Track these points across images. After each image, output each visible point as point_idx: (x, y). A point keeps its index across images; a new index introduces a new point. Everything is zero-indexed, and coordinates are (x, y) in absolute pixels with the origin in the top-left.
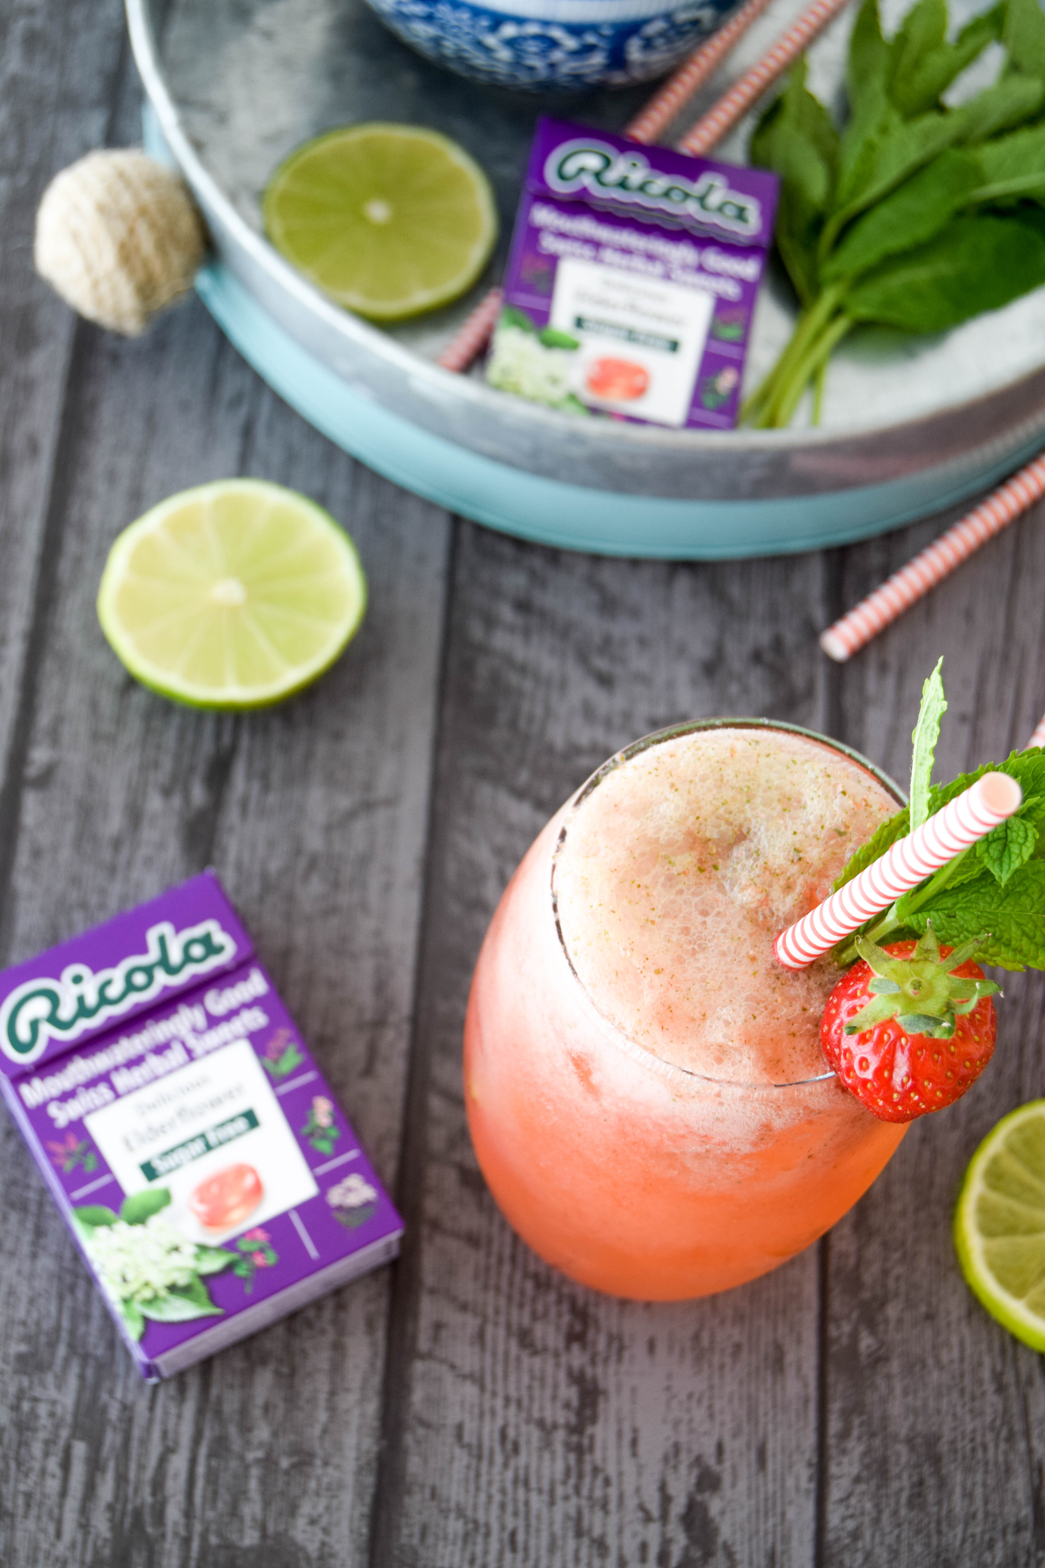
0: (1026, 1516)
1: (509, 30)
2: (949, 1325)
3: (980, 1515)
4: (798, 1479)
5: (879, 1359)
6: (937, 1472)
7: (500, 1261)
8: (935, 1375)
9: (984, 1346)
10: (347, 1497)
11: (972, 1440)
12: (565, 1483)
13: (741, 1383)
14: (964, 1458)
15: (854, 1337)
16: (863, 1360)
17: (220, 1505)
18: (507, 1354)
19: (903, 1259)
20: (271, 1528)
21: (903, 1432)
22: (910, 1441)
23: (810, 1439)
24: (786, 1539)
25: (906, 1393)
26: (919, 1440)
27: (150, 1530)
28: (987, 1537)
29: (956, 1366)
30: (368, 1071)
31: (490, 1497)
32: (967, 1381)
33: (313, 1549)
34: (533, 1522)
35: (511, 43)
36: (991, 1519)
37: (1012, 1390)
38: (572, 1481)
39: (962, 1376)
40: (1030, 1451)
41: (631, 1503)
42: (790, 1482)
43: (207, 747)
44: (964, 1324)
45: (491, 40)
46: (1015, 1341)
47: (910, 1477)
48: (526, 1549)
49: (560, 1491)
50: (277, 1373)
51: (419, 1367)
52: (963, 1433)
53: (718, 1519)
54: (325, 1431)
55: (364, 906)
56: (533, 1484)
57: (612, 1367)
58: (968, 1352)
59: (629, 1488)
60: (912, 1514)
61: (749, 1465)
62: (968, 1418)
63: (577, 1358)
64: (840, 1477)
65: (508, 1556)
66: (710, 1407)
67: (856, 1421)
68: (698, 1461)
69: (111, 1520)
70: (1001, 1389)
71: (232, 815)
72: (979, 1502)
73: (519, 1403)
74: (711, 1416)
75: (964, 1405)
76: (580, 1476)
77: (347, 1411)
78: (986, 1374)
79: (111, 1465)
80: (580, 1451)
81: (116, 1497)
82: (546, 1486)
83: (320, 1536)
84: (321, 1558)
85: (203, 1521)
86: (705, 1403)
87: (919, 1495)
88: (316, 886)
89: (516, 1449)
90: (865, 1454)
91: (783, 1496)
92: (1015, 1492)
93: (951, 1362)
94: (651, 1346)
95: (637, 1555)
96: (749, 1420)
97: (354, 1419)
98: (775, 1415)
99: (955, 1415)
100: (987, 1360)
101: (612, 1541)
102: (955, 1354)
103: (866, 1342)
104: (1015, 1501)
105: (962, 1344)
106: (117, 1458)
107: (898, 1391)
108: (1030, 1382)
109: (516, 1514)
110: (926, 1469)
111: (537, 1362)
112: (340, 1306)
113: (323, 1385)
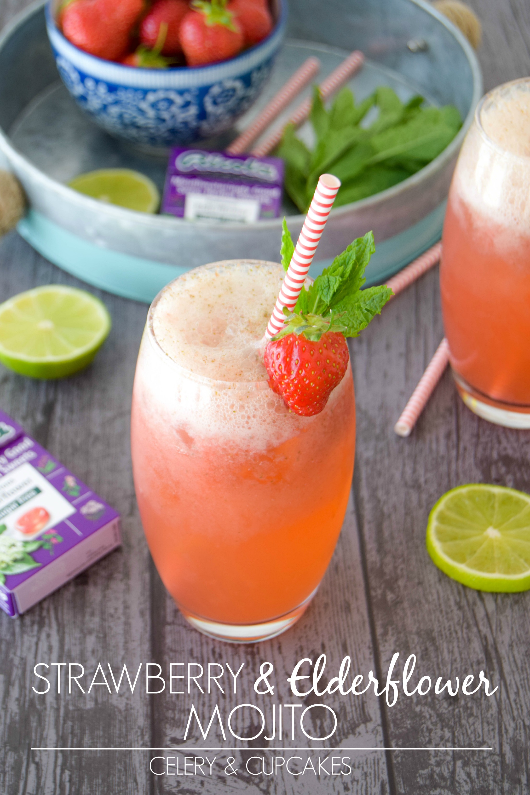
0: (482, 658)
1: (151, 97)
2: (430, 586)
3: (458, 660)
4: (364, 654)
5: (397, 602)
6: (434, 644)
8: (426, 606)
9: (449, 592)
11: (450, 630)
12: (247, 668)
13: (330, 619)
14: (446, 637)
15: (384, 595)
16: (390, 603)
19: (404, 561)
20: (100, 700)
21: (414, 630)
22: (418, 634)
23: (368, 637)
25: (413, 614)
26: (423, 633)
27: (38, 707)
28: (463, 668)
29: (436, 601)
32: (443, 607)
33: (122, 707)
35: (154, 105)
36: (464, 661)
37: (466, 608)
38: (251, 666)
39: (440, 605)
40: (479, 631)
41: (281, 673)
42: (360, 656)
43: (42, 400)
44: (438, 585)
45: (144, 106)
46: (464, 587)
47: (421, 648)
49: (245, 671)
50: (97, 637)
51: (168, 628)
52: (444, 628)
54: (123, 658)
56: (231, 670)
58: (442, 595)
59: (279, 666)
60: (424, 663)
61: (339, 651)
62: (446, 621)
64: (386, 651)
66: (316, 630)
67: (390, 629)
68: (313, 652)
69: (19, 705)
70: (460, 608)
71: (56, 424)
72: (457, 654)
74: (317, 633)
75: (443, 617)
76: (254, 664)
77: (134, 649)
78: (452, 603)
79: (17, 683)
80: (253, 655)
81: (20, 695)
83: (125, 701)
84: (127, 710)
85: (65, 701)
86: (313, 629)
87: (426, 654)
88: (99, 447)
89: (221, 656)
90: (396, 641)
91: (358, 662)
92: (474, 649)
93: (434, 600)
95: (287, 694)
96: (336, 633)
97: (138, 652)
98: (349, 630)
99: (439, 621)
100: (451, 598)
102: (435, 596)
103: (390, 596)
104: (474, 652)
105: (438, 592)
106: (20, 680)
107: (409, 614)
108: (475, 604)
110: (428, 644)
112: (126, 607)
113: (121, 640)
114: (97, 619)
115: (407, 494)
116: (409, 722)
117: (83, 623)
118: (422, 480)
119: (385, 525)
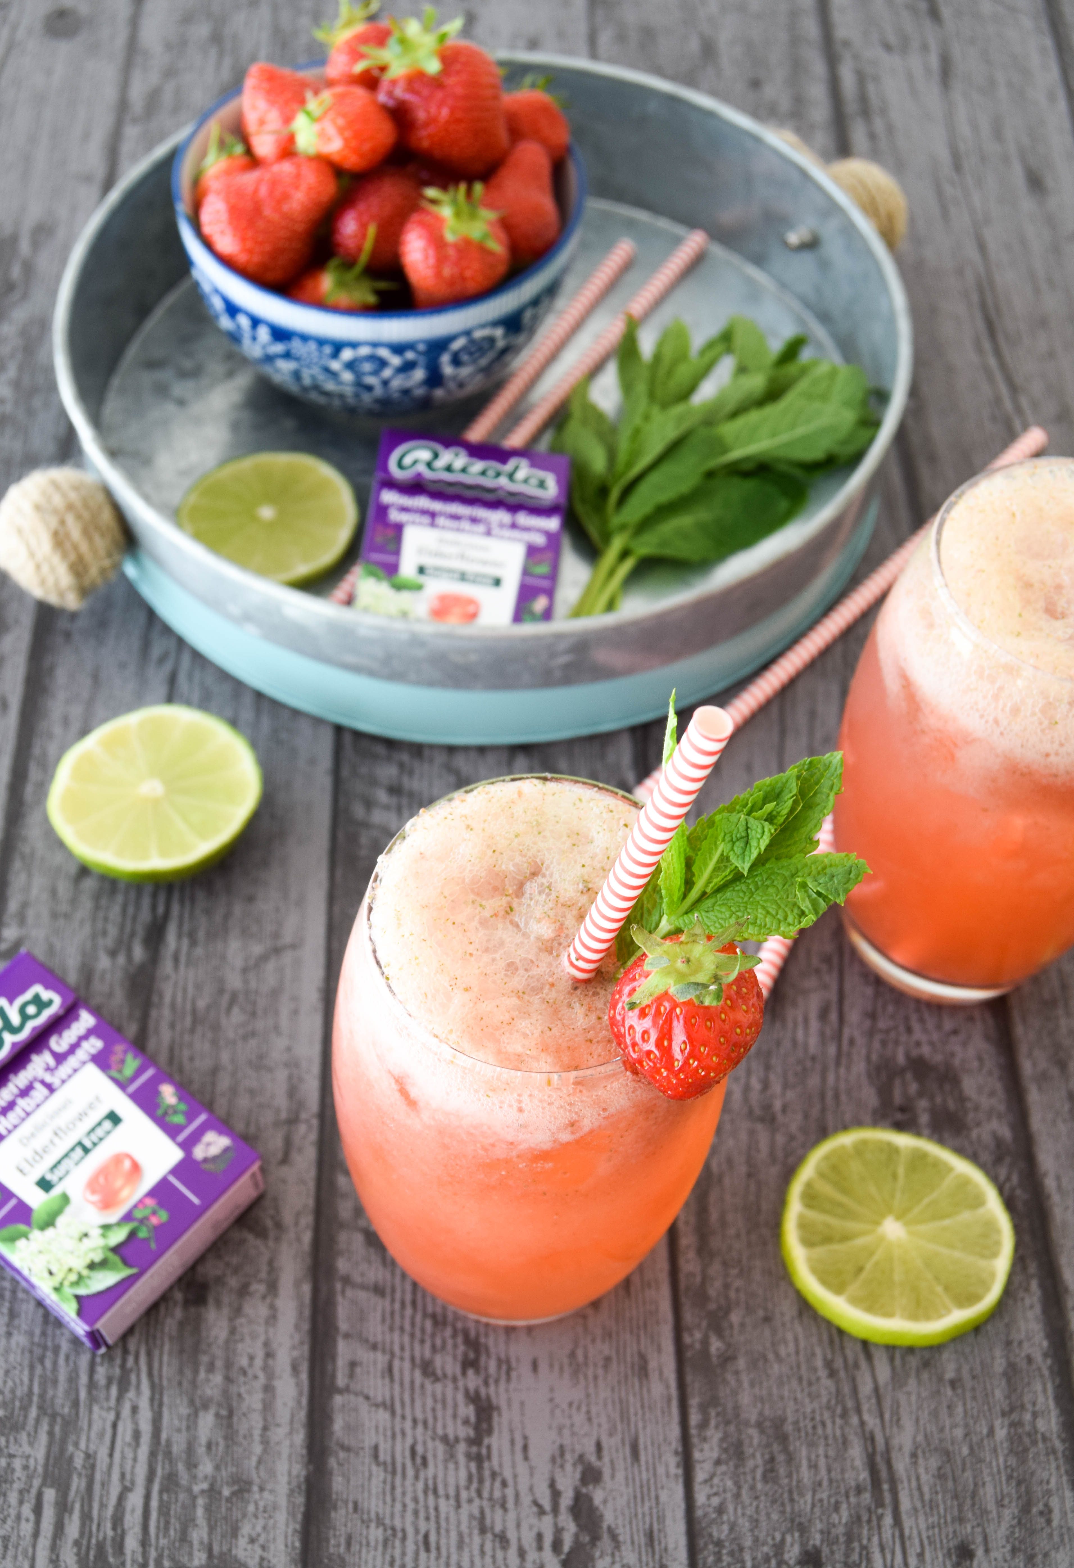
0: (865, 1479)
1: (347, 354)
2: (784, 1325)
3: (825, 1483)
4: (667, 1466)
5: (727, 1359)
6: (785, 1450)
7: (403, 1306)
8: (776, 1367)
9: (814, 1340)
10: (281, 1517)
11: (813, 1419)
12: (468, 1488)
13: (613, 1390)
14: (807, 1434)
15: (705, 1342)
16: (714, 1360)
17: (172, 1532)
18: (412, 1382)
19: (741, 1274)
20: (216, 1549)
21: (753, 1418)
22: (759, 1425)
23: (675, 1431)
24: (661, 1519)
25: (752, 1385)
26: (768, 1424)
27: (111, 1559)
28: (833, 1500)
29: (793, 1358)
30: (285, 1160)
31: (404, 1506)
32: (804, 1371)
34: (443, 1524)
35: (350, 365)
36: (835, 1484)
37: (842, 1374)
38: (475, 1485)
39: (799, 1366)
40: (862, 1423)
41: (526, 1500)
42: (661, 1470)
43: (145, 915)
44: (796, 1323)
45: (335, 365)
46: (841, 1332)
47: (763, 1455)
48: (438, 1548)
49: (464, 1495)
50: (217, 1415)
51: (338, 1400)
52: (804, 1413)
53: (601, 1507)
54: (260, 1462)
55: (277, 1028)
56: (441, 1491)
57: (502, 1386)
58: (802, 1345)
59: (523, 1488)
60: (768, 1487)
61: (625, 1459)
62: (807, 1400)
63: (472, 1381)
64: (704, 1461)
65: (423, 1555)
66: (588, 1412)
67: (713, 1413)
68: (581, 1458)
69: (78, 1554)
70: (832, 1373)
71: (167, 966)
72: (823, 1472)
73: (425, 1424)
74: (590, 1419)
75: (802, 1391)
76: (481, 1481)
77: (278, 1443)
78: (819, 1362)
79: (77, 1506)
80: (479, 1459)
81: (82, 1534)
82: (452, 1492)
83: (259, 1551)
85: (157, 1548)
86: (584, 1409)
87: (772, 1470)
88: (237, 1016)
89: (425, 1463)
90: (722, 1440)
91: (655, 1483)
92: (853, 1460)
93: (789, 1355)
94: (535, 1366)
95: (534, 1545)
96: (622, 1421)
97: (285, 1450)
98: (644, 1414)
99: (796, 1399)
100: (818, 1351)
101: (512, 1535)
102: (791, 1348)
103: (716, 1345)
104: (853, 1468)
105: (796, 1340)
106: (82, 1500)
107: (746, 1384)
108: (856, 1366)
109: (427, 1519)
110: (776, 1448)
111: (438, 1387)
112: (269, 1355)
113: (256, 1421)
114: (218, 1378)
115: (752, 1133)
117: (194, 1383)
118: (778, 1105)
119: (713, 1197)
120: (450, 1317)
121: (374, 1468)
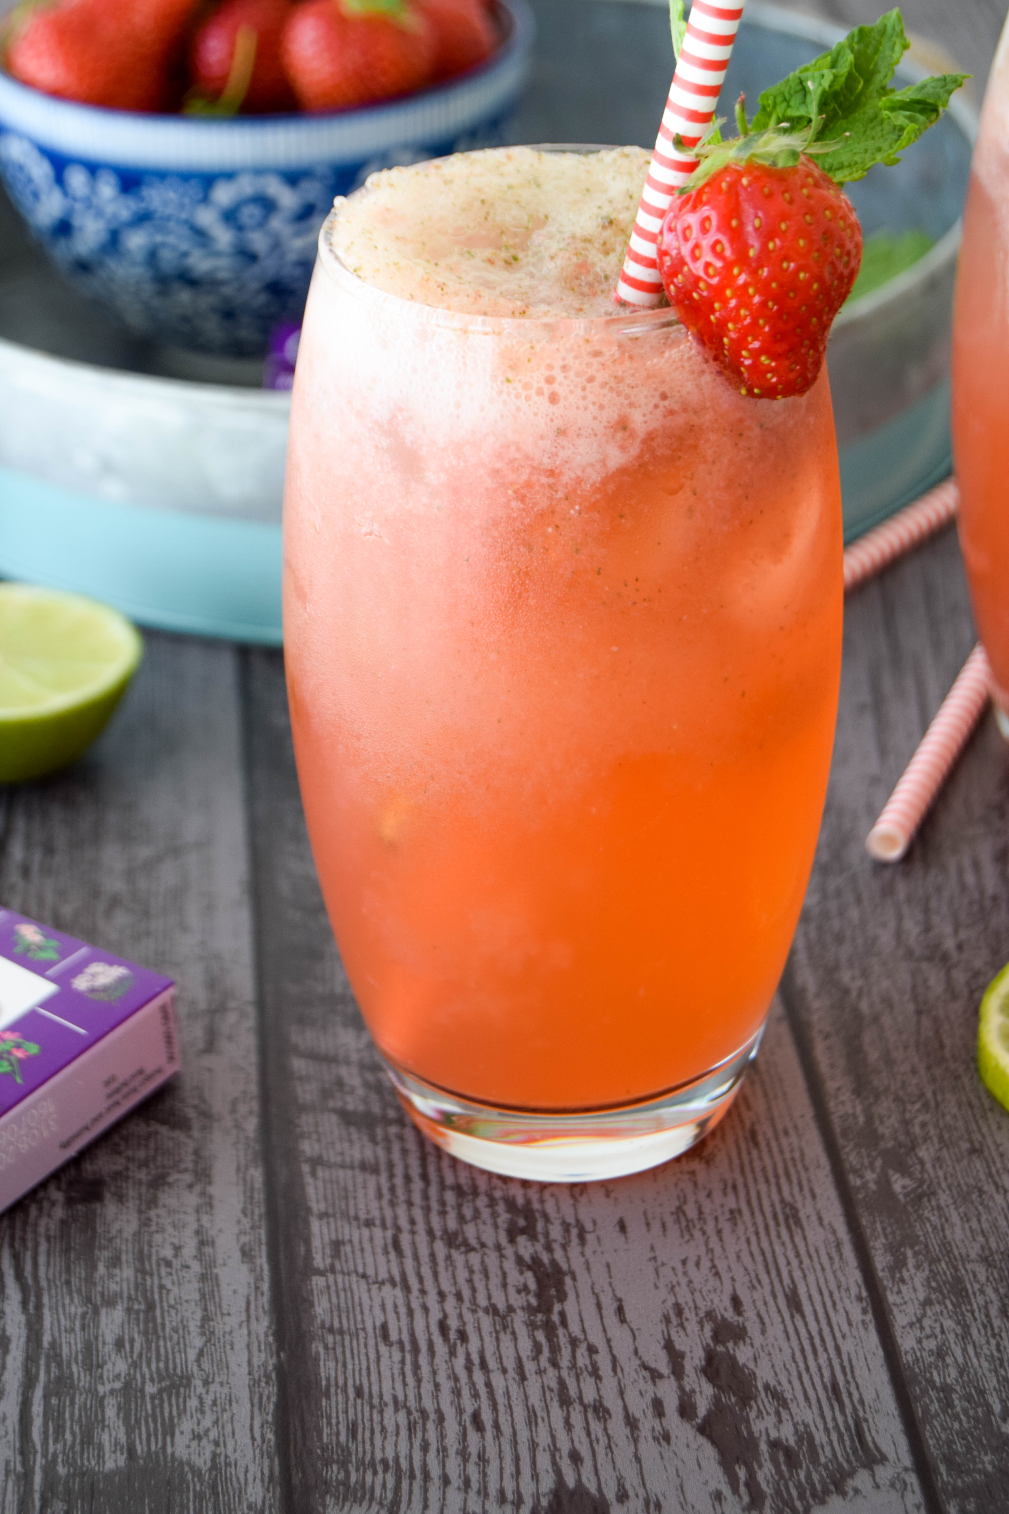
1: (222, 195)
4: (848, 1313)
5: (922, 1195)
7: (408, 1179)
10: (242, 1410)
12: (536, 1358)
13: (748, 1241)
15: (884, 1183)
16: (901, 1198)
17: (68, 1436)
18: (433, 1256)
19: (926, 1109)
20: (140, 1449)
21: (974, 1252)
22: (986, 1260)
23: (854, 1276)
24: (849, 1369)
25: (965, 1218)
26: (997, 1257)
30: (210, 1046)
31: (437, 1386)
33: (202, 1461)
34: (501, 1400)
35: (228, 216)
38: (546, 1353)
41: (629, 1365)
42: (838, 1319)
47: (996, 1290)
48: (497, 1426)
49: (530, 1367)
50: (129, 1310)
51: (318, 1282)
53: (751, 1365)
54: (201, 1354)
55: (184, 928)
56: (492, 1364)
57: (574, 1249)
59: (623, 1350)
61: (779, 1312)
63: (527, 1248)
64: (904, 1304)
65: (473, 1437)
66: (713, 1267)
67: (909, 1253)
68: (710, 1315)
73: (459, 1296)
74: (716, 1274)
76: (555, 1349)
77: (228, 1332)
80: (550, 1329)
82: (510, 1364)
83: (210, 1448)
84: (214, 1466)
85: (46, 1455)
86: (706, 1264)
88: (121, 918)
89: (463, 1336)
90: (930, 1279)
91: (832, 1333)
94: (622, 1227)
95: (650, 1412)
96: (768, 1273)
97: (241, 1338)
98: (801, 1263)
101: (612, 1402)
103: (899, 1184)
107: (955, 1218)
109: (476, 1396)
111: (475, 1259)
112: (204, 1242)
113: (194, 1316)
114: (127, 1272)
115: (914, 974)
116: (987, 1459)
117: (90, 1280)
118: (950, 944)
119: (867, 1037)
120: (482, 1184)
121: (383, 1349)
